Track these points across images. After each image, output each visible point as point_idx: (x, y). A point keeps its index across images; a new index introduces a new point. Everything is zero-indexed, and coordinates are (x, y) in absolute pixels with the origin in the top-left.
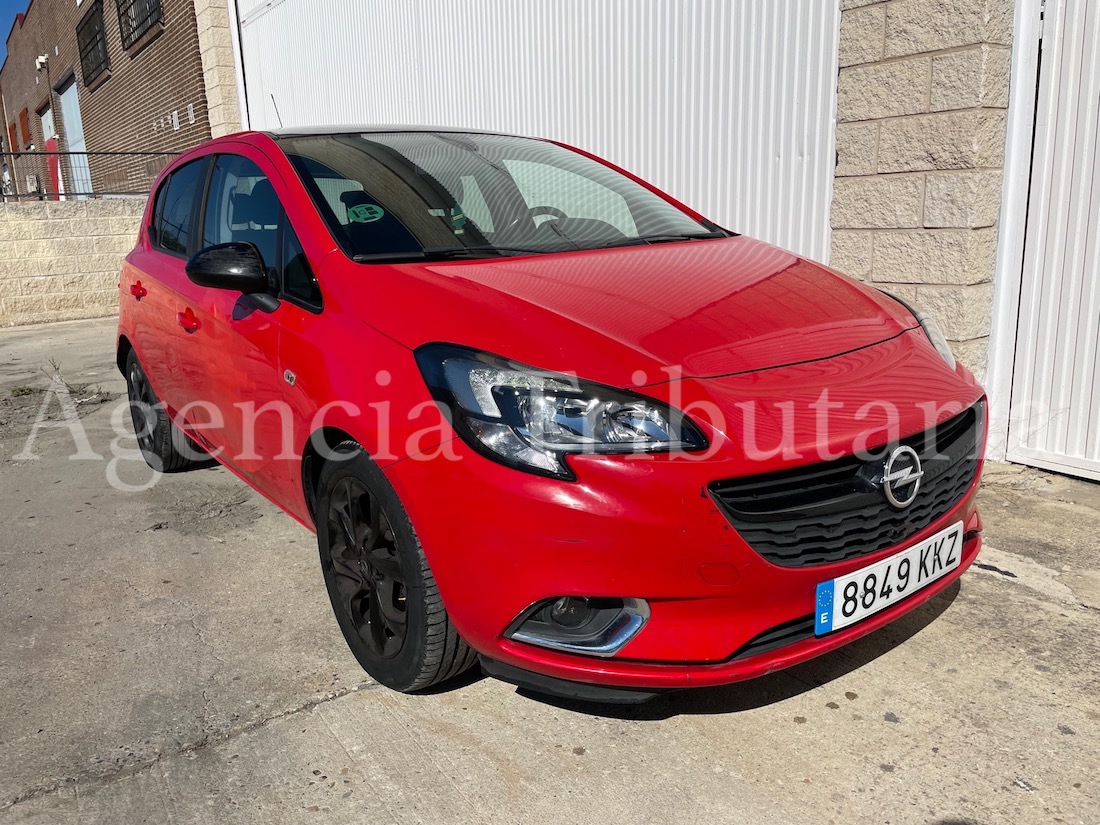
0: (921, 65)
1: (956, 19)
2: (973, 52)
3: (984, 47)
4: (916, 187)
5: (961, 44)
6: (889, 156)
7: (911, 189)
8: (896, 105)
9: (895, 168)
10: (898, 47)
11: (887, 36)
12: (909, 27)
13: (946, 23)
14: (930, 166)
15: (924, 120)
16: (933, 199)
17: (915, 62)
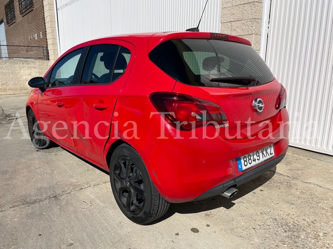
2: (251, 36)
3: (253, 35)
5: (248, 34)
12: (236, 29)
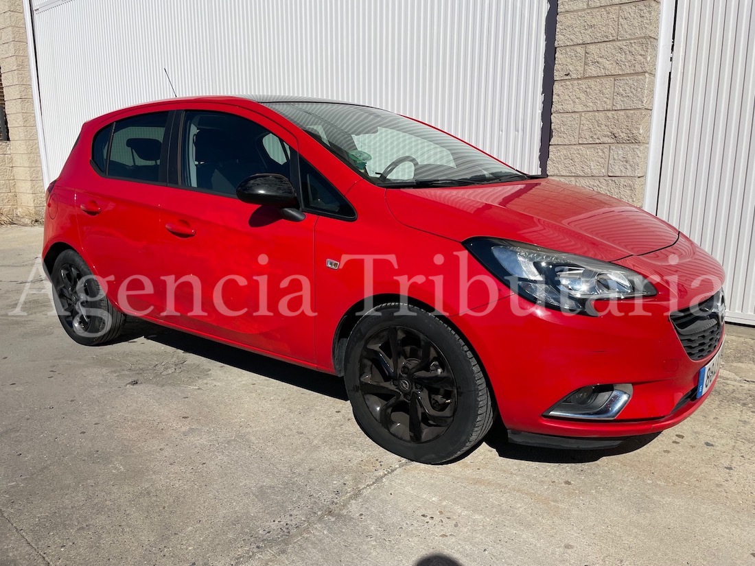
0: (608, 83)
1: (630, 58)
3: (647, 75)
4: (604, 153)
5: (632, 72)
6: (587, 134)
7: (601, 154)
8: (591, 104)
9: (590, 141)
10: (592, 71)
11: (586, 64)
12: (600, 60)
14: (612, 141)
15: (610, 114)
16: (614, 159)
17: (604, 80)
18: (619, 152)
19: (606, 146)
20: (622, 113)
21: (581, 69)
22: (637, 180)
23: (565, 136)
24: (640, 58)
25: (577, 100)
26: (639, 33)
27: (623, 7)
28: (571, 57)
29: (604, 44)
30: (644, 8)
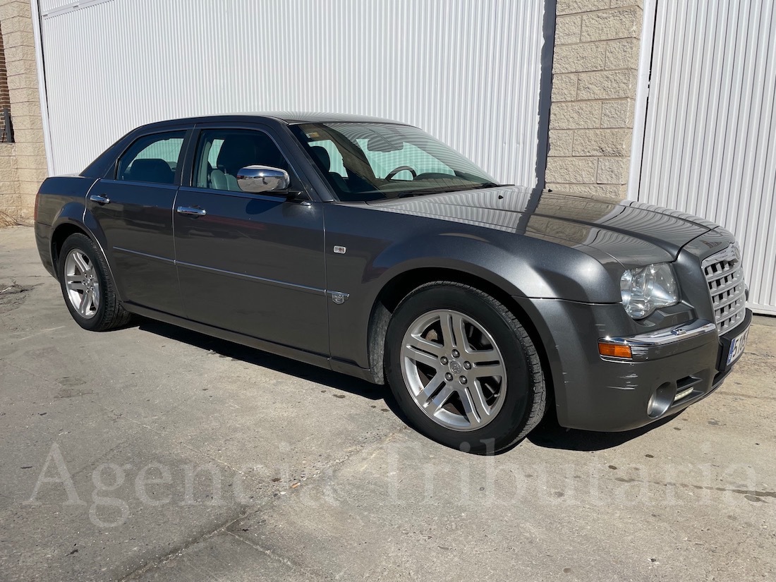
0: (597, 105)
1: (615, 85)
3: (629, 100)
4: (593, 163)
5: (617, 97)
6: (580, 148)
7: (590, 165)
8: (583, 123)
9: (582, 154)
10: (584, 95)
11: (578, 89)
12: (590, 86)
13: (610, 86)
14: (601, 154)
15: (598, 131)
16: (602, 170)
17: (593, 103)
18: (606, 163)
19: (596, 158)
20: (608, 131)
21: (574, 93)
22: (620, 186)
23: (561, 149)
24: (624, 86)
25: (571, 119)
26: (622, 65)
27: (610, 43)
28: (566, 82)
29: (594, 73)
30: (627, 44)
